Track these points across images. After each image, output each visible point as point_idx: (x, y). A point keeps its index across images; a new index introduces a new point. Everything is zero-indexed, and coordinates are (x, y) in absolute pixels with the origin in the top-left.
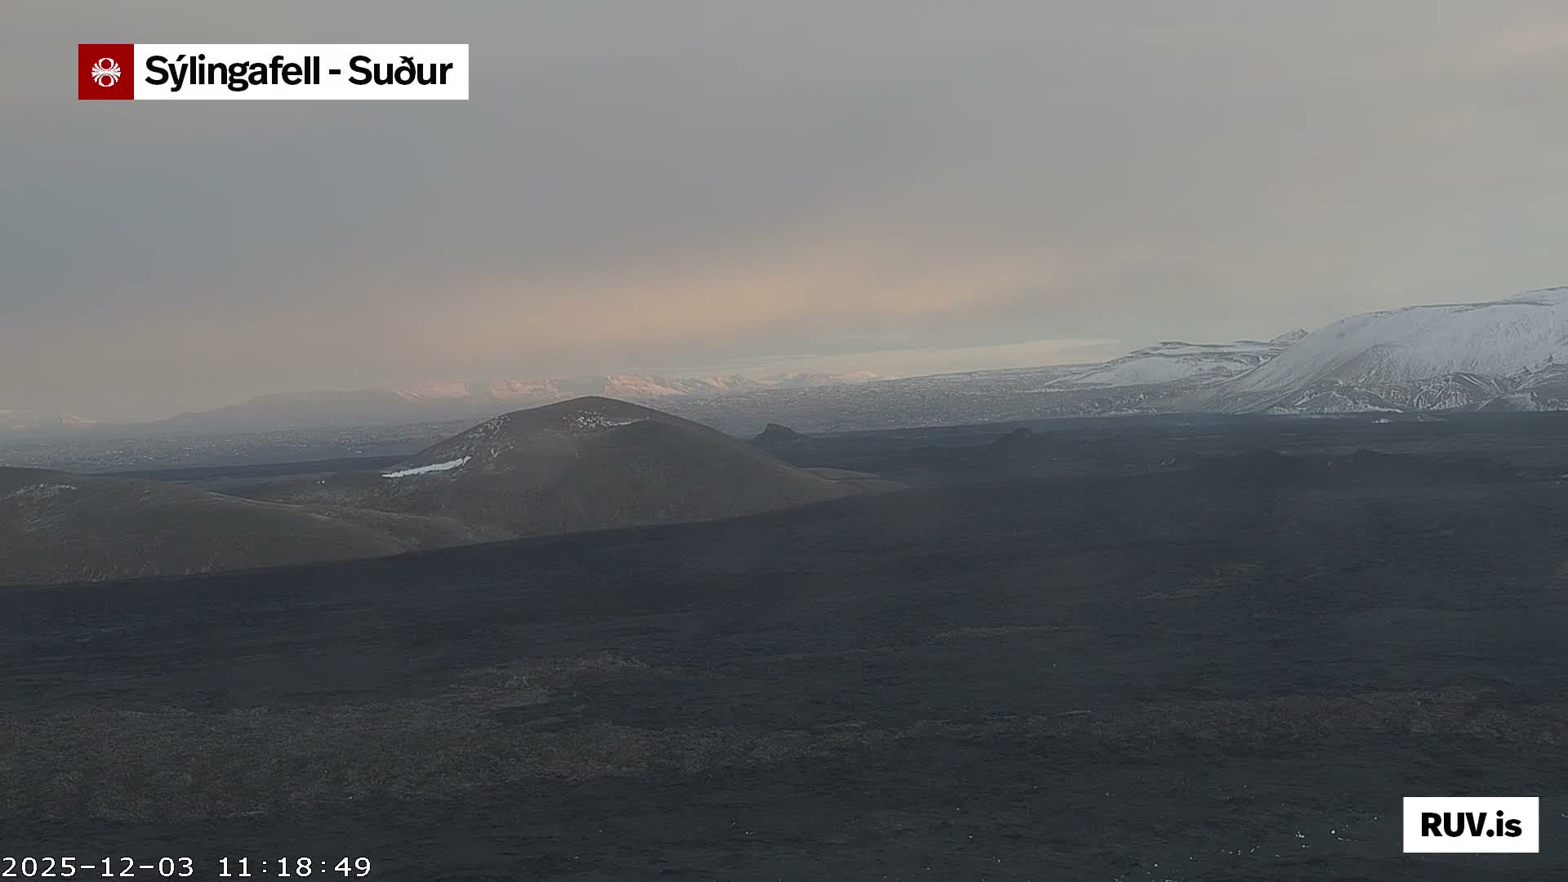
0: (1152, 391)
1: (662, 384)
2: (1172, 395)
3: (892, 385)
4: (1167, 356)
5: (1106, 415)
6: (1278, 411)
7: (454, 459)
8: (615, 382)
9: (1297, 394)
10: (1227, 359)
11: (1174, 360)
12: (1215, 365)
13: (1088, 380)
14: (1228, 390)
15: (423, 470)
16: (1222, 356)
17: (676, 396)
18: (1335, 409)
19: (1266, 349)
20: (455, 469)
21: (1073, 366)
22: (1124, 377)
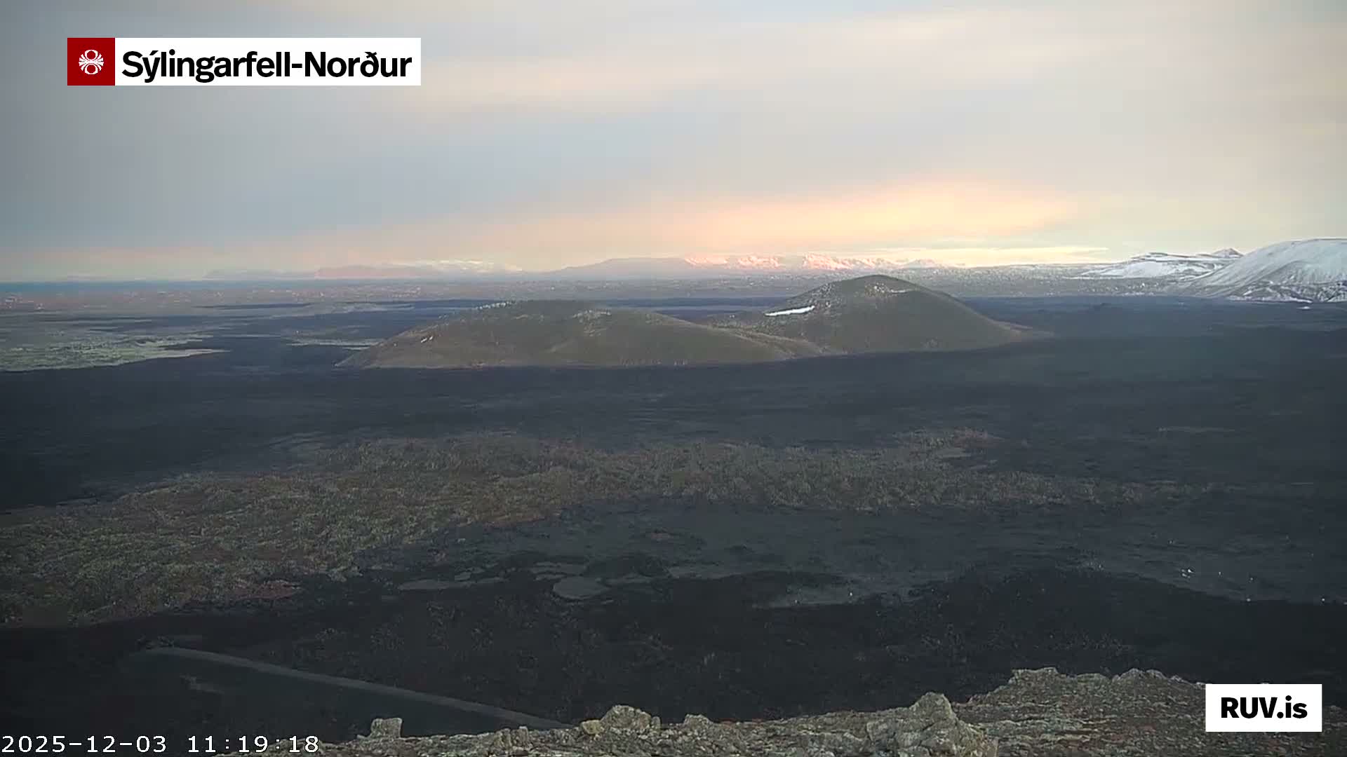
0: (1150, 282)
1: (836, 261)
2: (1163, 285)
3: (988, 270)
4: (1157, 262)
5: (1123, 295)
6: (1233, 298)
7: (806, 307)
8: (810, 259)
9: (1245, 288)
10: (1194, 265)
11: (1161, 264)
12: (1186, 268)
13: (1109, 273)
14: (1198, 284)
15: (788, 312)
16: (1191, 263)
17: (845, 269)
18: (1269, 298)
19: (1217, 259)
20: (806, 313)
21: (1096, 264)
22: (1130, 272)
